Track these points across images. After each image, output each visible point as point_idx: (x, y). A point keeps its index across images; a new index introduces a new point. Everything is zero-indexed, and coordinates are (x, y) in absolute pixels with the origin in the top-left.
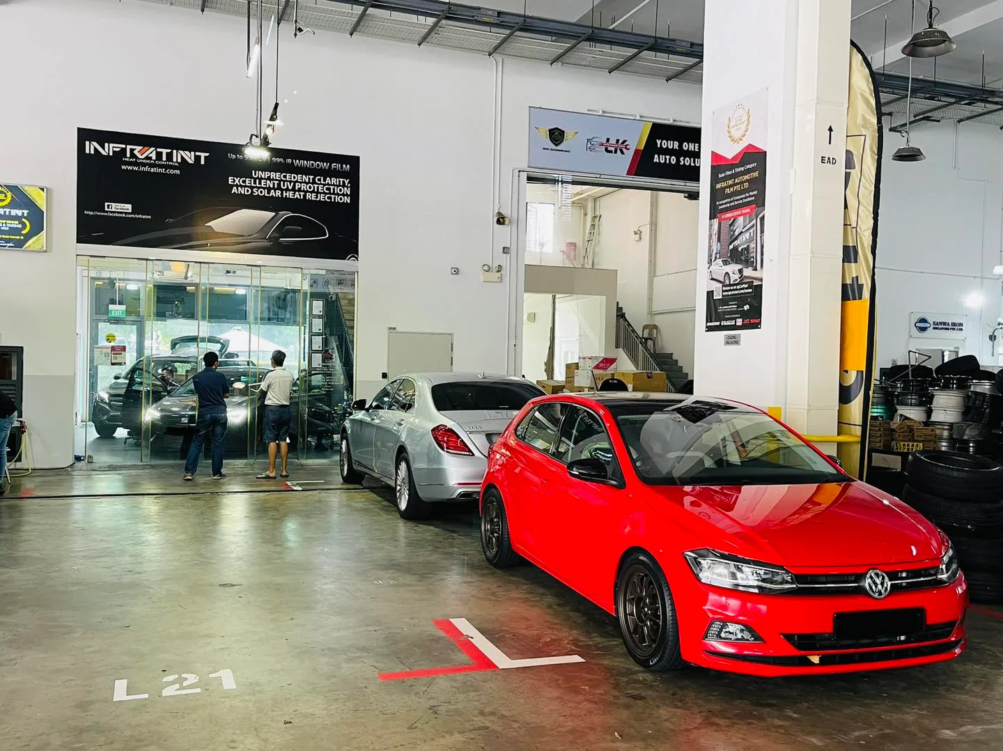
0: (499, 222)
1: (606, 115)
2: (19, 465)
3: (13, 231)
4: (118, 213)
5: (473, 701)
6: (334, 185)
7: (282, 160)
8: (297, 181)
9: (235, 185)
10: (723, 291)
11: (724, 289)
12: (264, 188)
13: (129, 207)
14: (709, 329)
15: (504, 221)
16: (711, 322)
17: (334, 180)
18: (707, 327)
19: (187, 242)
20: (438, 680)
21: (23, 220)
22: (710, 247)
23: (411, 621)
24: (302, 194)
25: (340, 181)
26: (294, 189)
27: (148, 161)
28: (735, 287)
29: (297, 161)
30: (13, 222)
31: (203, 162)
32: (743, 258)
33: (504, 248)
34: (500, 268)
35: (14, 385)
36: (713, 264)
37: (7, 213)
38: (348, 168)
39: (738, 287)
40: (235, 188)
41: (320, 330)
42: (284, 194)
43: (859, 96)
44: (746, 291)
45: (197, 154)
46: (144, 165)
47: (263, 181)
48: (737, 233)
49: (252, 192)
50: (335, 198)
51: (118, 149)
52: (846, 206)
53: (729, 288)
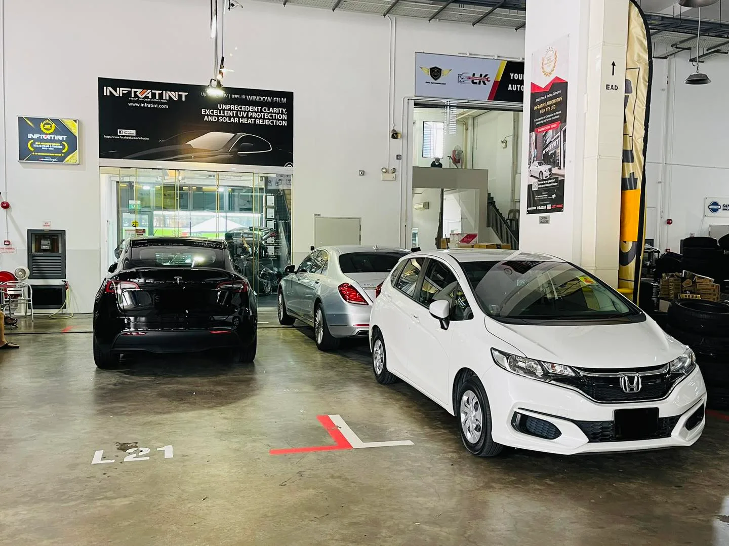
0: (393, 137)
1: (473, 56)
2: (65, 311)
3: (57, 150)
4: (127, 136)
5: (328, 468)
6: (275, 113)
7: (238, 96)
8: (249, 111)
9: (206, 115)
10: (539, 185)
11: (539, 183)
12: (226, 117)
13: (133, 132)
14: (529, 212)
15: (397, 136)
16: (530, 207)
17: (275, 110)
18: (528, 211)
19: (173, 156)
20: (308, 455)
21: (63, 143)
22: (530, 152)
23: (302, 416)
24: (253, 120)
25: (279, 110)
26: (247, 117)
27: (147, 100)
28: (546, 182)
29: (249, 97)
30: (56, 144)
31: (184, 99)
32: (552, 160)
33: (397, 155)
34: (394, 170)
35: (60, 257)
36: (532, 164)
37: (52, 138)
38: (285, 100)
39: (549, 182)
40: (206, 117)
41: (272, 216)
42: (241, 120)
43: (636, 39)
44: (554, 184)
45: (180, 93)
46: (144, 102)
47: (225, 111)
48: (548, 142)
49: (218, 119)
50: (276, 122)
51: (126, 92)
52: (625, 121)
53: (542, 182)
